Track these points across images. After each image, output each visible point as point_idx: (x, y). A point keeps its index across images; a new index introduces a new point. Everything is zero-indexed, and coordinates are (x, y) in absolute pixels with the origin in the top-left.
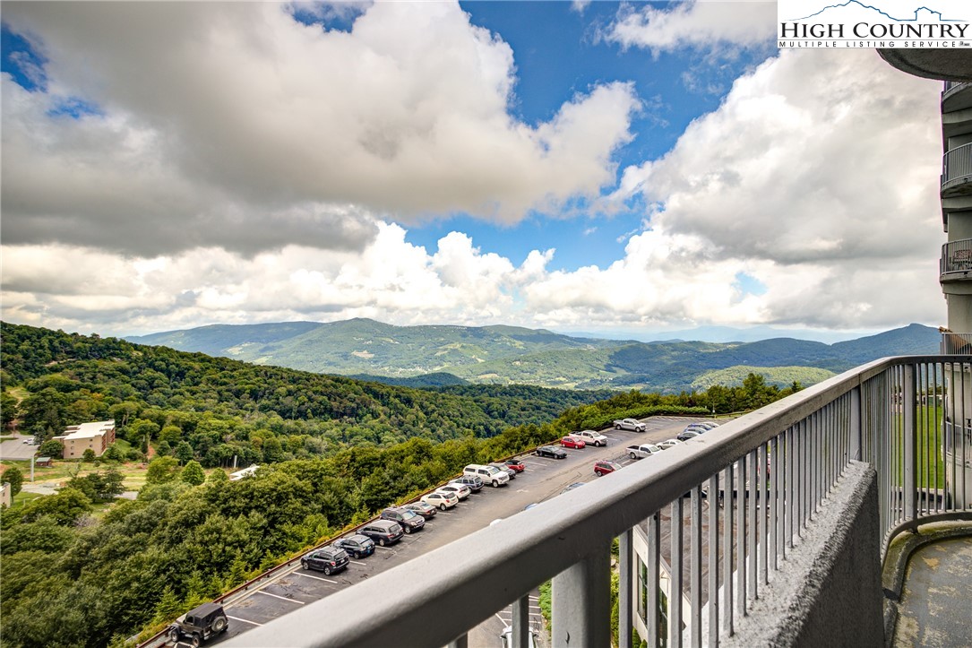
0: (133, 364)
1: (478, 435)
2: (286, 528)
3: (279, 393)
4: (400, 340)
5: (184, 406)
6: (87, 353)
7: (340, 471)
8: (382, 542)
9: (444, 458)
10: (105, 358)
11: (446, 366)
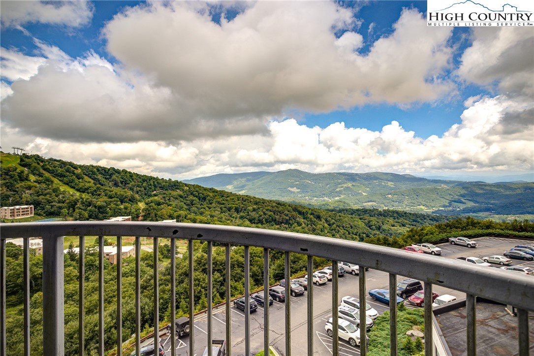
3: (248, 209)
4: (315, 181)
5: (205, 214)
6: (167, 187)
8: (277, 299)
10: (174, 190)
11: (342, 197)
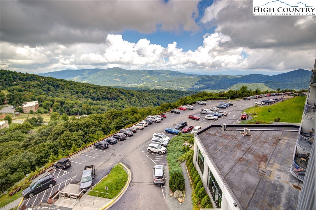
0: (41, 83)
1: (155, 105)
2: (90, 135)
3: (90, 92)
5: (60, 97)
6: (25, 79)
7: (108, 117)
8: (119, 140)
9: (141, 113)
10: (32, 81)
11: (145, 83)
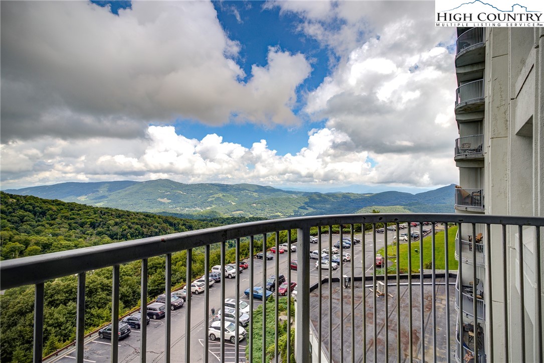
0: (9, 207)
2: (93, 311)
3: (109, 224)
4: (187, 192)
7: (137, 272)
8: (155, 317)
9: (202, 262)
11: (213, 207)
